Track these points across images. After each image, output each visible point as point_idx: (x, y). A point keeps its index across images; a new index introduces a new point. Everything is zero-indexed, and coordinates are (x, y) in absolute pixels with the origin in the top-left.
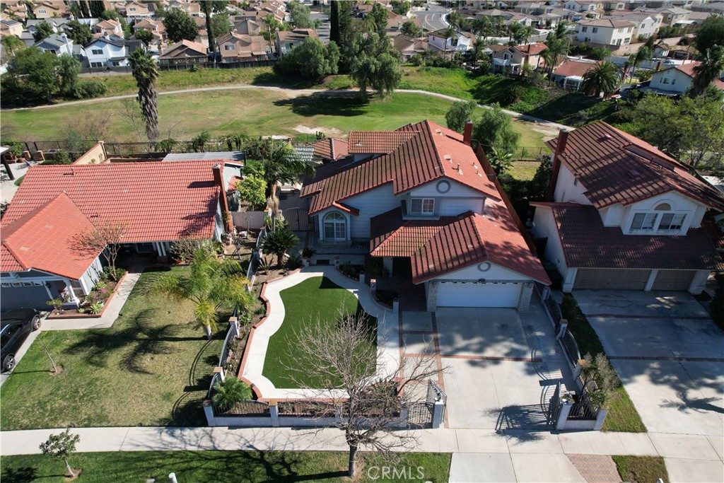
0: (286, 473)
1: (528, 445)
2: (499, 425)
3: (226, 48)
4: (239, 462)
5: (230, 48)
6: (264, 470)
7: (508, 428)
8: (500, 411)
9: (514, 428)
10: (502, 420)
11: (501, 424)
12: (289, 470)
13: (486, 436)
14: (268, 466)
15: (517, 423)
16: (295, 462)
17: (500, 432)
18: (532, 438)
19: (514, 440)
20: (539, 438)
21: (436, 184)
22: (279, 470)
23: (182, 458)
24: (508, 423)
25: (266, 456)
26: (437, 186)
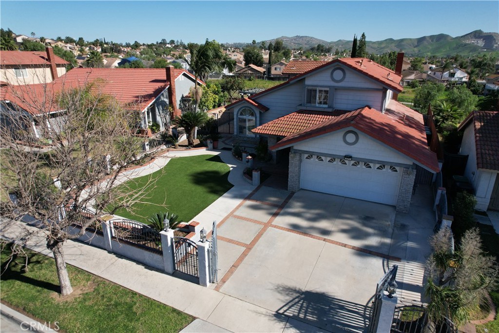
2: (285, 308)
3: (276, 69)
5: (278, 69)
7: (295, 317)
9: (305, 320)
10: (295, 304)
11: (290, 308)
13: (257, 314)
15: (312, 313)
21: (330, 71)
24: (300, 310)
26: (332, 74)
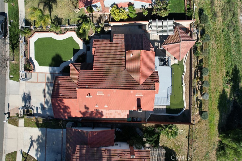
0: (15, 47)
1: (21, 99)
2: (26, 94)
4: (17, 37)
6: (15, 43)
7: (25, 96)
8: (30, 95)
9: (25, 97)
10: (28, 95)
12: (15, 48)
13: (24, 90)
14: (16, 44)
16: (17, 49)
17: (24, 93)
18: (23, 100)
19: (23, 96)
20: (23, 102)
22: (15, 46)
23: (18, 25)
25: (18, 43)
